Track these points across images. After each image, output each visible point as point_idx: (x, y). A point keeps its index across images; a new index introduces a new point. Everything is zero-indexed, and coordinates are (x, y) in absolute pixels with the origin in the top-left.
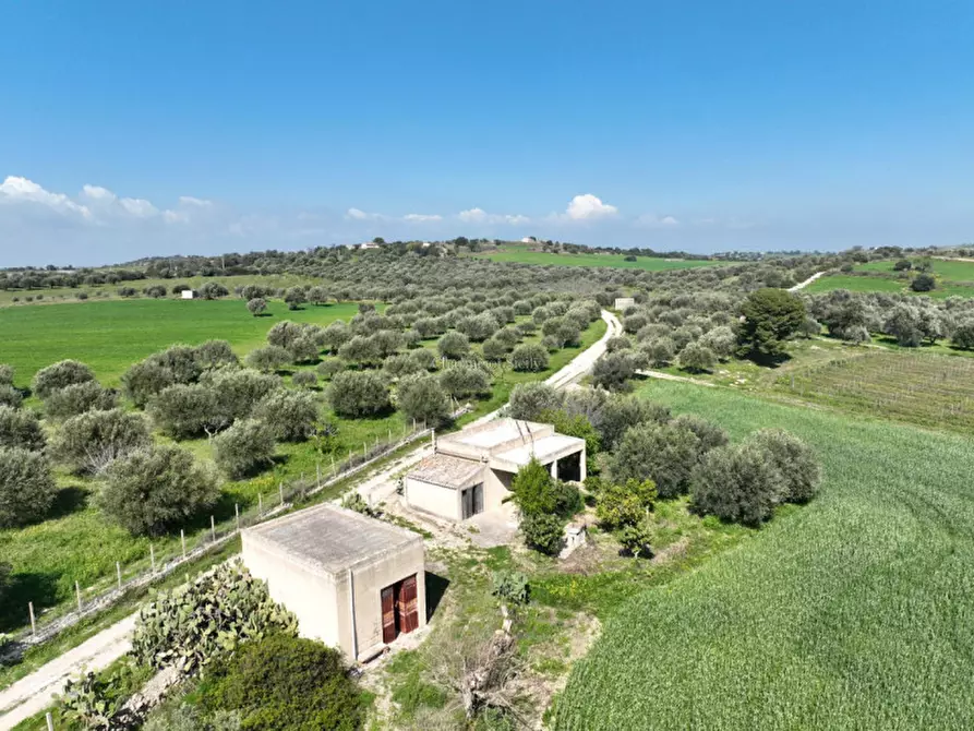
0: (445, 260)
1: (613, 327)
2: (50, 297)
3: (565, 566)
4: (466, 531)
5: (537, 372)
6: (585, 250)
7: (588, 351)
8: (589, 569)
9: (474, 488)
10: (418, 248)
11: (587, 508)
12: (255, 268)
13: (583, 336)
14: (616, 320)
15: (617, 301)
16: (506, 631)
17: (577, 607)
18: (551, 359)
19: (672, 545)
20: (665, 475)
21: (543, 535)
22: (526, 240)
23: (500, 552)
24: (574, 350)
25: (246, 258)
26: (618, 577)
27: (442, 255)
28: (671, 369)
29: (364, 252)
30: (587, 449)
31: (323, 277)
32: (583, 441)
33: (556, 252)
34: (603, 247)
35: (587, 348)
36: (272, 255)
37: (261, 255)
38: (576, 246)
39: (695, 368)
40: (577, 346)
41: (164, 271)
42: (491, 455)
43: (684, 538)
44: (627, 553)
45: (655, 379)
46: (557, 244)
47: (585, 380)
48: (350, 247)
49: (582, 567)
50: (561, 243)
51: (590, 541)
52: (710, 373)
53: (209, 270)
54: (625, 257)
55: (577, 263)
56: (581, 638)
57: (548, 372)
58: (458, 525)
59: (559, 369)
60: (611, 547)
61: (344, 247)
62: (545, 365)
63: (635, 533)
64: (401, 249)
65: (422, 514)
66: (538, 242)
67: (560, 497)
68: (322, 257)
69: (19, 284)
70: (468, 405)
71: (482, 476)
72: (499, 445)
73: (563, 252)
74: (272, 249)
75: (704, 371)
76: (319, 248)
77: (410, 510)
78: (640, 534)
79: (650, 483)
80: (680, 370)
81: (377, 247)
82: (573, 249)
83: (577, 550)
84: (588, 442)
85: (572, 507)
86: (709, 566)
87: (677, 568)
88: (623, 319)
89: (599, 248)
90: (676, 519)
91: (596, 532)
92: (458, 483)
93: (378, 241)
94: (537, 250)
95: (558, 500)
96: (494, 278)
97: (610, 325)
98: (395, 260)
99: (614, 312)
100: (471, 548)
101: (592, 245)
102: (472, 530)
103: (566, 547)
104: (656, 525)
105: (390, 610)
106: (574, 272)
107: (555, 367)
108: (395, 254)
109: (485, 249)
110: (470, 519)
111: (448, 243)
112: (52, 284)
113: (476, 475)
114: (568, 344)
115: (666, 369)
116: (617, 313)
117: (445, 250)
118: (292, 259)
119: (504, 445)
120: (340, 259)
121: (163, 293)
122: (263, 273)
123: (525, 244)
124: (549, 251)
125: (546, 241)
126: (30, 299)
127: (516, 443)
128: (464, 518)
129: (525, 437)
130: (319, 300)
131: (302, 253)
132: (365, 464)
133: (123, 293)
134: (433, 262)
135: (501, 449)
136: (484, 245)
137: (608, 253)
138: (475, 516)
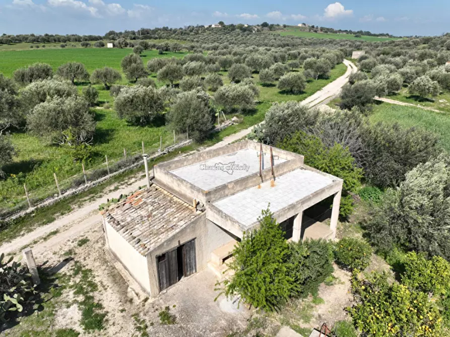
0: (255, 34)
1: (351, 68)
2: (49, 47)
4: (156, 317)
5: (296, 94)
6: (332, 31)
7: (334, 82)
9: (180, 249)
10: (241, 28)
12: (156, 36)
13: (331, 72)
14: (352, 65)
15: (354, 53)
18: (307, 85)
22: (300, 25)
24: (324, 81)
25: (153, 30)
27: (254, 32)
28: (399, 96)
29: (213, 29)
31: (188, 40)
33: (316, 31)
34: (342, 30)
35: (334, 80)
36: (165, 29)
37: (160, 29)
38: (327, 29)
39: (420, 97)
40: (327, 78)
41: (111, 36)
45: (388, 104)
46: (317, 27)
47: (332, 103)
50: (319, 27)
52: (433, 101)
53: (133, 36)
54: (355, 35)
55: (328, 37)
57: (304, 95)
58: (151, 299)
59: (313, 93)
61: (203, 26)
62: (302, 90)
64: (233, 27)
65: (118, 265)
66: (307, 26)
68: (191, 31)
69: (39, 40)
70: (235, 118)
71: (194, 229)
72: (224, 187)
73: (319, 32)
75: (427, 100)
76: (190, 26)
80: (407, 98)
81: (220, 26)
82: (326, 31)
88: (357, 64)
92: (152, 245)
93: (221, 23)
94: (306, 30)
96: (279, 42)
97: (349, 68)
98: (228, 33)
99: (351, 60)
101: (336, 29)
102: (166, 316)
106: (325, 41)
107: (309, 92)
108: (229, 30)
109: (277, 29)
110: (171, 290)
111: (258, 25)
112: (55, 41)
113: (184, 229)
114: (320, 77)
115: (395, 97)
116: (353, 61)
117: (256, 29)
118: (175, 31)
119: (230, 186)
120: (200, 32)
121: (103, 45)
122: (160, 38)
123: (299, 27)
124: (312, 31)
125: (311, 25)
126: (38, 47)
127: (250, 181)
128: (161, 290)
129: (264, 174)
130: (176, 49)
131: (181, 29)
132: (107, 176)
133: (83, 45)
134: (248, 35)
135: (227, 192)
136: (277, 27)
137: (345, 33)
138: (183, 279)
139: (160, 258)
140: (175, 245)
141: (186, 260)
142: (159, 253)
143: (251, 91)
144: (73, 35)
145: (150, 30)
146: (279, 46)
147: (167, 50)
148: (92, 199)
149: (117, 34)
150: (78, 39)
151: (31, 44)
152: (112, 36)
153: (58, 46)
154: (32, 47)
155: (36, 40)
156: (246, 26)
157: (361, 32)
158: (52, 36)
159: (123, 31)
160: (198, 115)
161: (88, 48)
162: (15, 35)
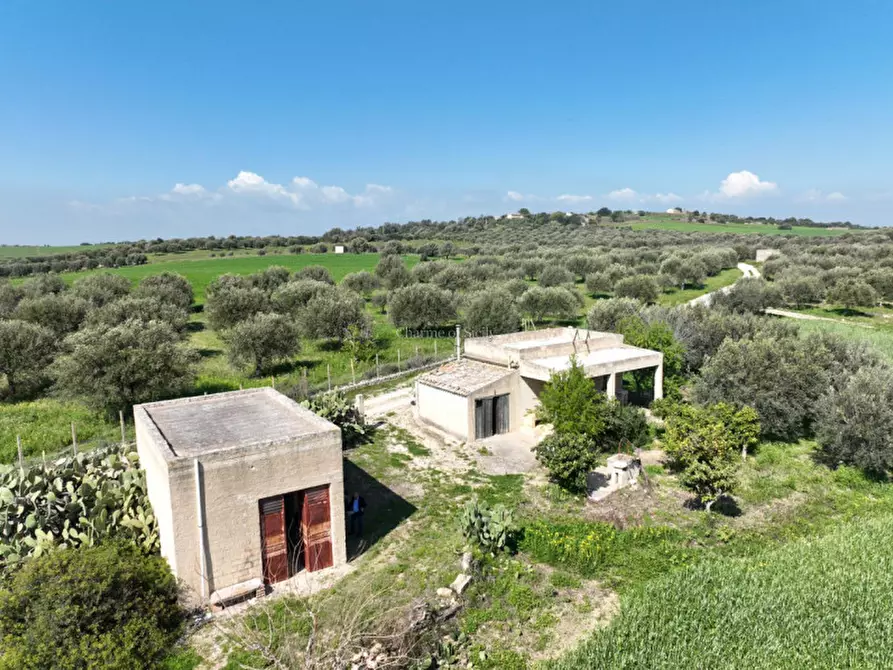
0: (585, 228)
2: (239, 254)
3: (594, 511)
4: (475, 452)
6: (734, 219)
8: (629, 520)
9: (495, 399)
10: (561, 219)
11: (657, 442)
12: (411, 235)
13: (708, 280)
14: (754, 268)
15: (759, 252)
16: (454, 591)
17: (588, 572)
18: (664, 297)
19: (777, 500)
20: (777, 404)
21: (564, 461)
22: (671, 211)
23: (509, 482)
24: (695, 292)
25: (404, 226)
26: (672, 535)
27: (584, 224)
28: (815, 310)
29: (509, 220)
30: (664, 364)
31: (467, 240)
32: (661, 355)
33: (702, 221)
34: (754, 217)
35: (714, 291)
36: (426, 223)
37: (416, 224)
38: (724, 216)
39: (848, 310)
40: (700, 288)
41: (334, 237)
42: (522, 358)
43: (796, 495)
44: (696, 505)
48: (497, 218)
49: (621, 516)
50: (709, 214)
51: (646, 483)
52: (870, 316)
53: (372, 236)
54: (779, 226)
55: (722, 230)
56: (577, 621)
58: (468, 443)
60: (676, 494)
61: (491, 217)
63: (705, 473)
64: (545, 219)
65: (431, 428)
66: (684, 212)
67: (612, 420)
68: (470, 226)
69: (222, 245)
71: (508, 384)
73: (709, 221)
74: (427, 219)
76: (468, 218)
77: (420, 423)
78: (712, 474)
79: (749, 411)
80: (828, 312)
81: (522, 217)
82: (722, 219)
83: (619, 492)
84: (665, 357)
85: (631, 437)
86: (836, 537)
87: (776, 535)
88: (761, 267)
89: (751, 218)
90: (789, 468)
91: (659, 472)
92: (472, 389)
93: (524, 212)
94: (683, 220)
95: (608, 423)
96: (629, 241)
97: (747, 274)
98: (537, 227)
99: (753, 263)
100: (472, 472)
101: (741, 215)
102: (484, 452)
103: (605, 485)
104: (754, 472)
105: (280, 532)
106: (718, 237)
108: (537, 223)
109: (628, 219)
110: (486, 440)
111: (592, 214)
112: (246, 246)
113: (499, 382)
114: (690, 287)
115: (809, 310)
116: (756, 264)
117: (587, 220)
118: (442, 227)
119: (543, 349)
120: (486, 227)
121: (324, 250)
122: (417, 238)
123: (670, 215)
124: (694, 220)
125: (692, 211)
126: (223, 255)
127: (562, 349)
128: (477, 437)
129: (577, 344)
130: (448, 253)
131: (453, 222)
132: (398, 374)
133: (293, 251)
134: (573, 229)
135: (539, 354)
136: (628, 216)
137: (760, 223)
138: (495, 436)
139: (479, 403)
140: (491, 394)
141: (500, 415)
142: (479, 396)
143: (571, 296)
144: (274, 237)
145: (399, 226)
146: (629, 246)
147: (432, 255)
148: (386, 391)
149: (344, 234)
150: (281, 243)
151: (210, 252)
152: (336, 236)
153: (254, 253)
154: (213, 256)
155: (216, 245)
156: (569, 214)
157: (792, 222)
158: (241, 238)
159: (354, 229)
160: (501, 316)
161: (301, 255)
162: (185, 239)
